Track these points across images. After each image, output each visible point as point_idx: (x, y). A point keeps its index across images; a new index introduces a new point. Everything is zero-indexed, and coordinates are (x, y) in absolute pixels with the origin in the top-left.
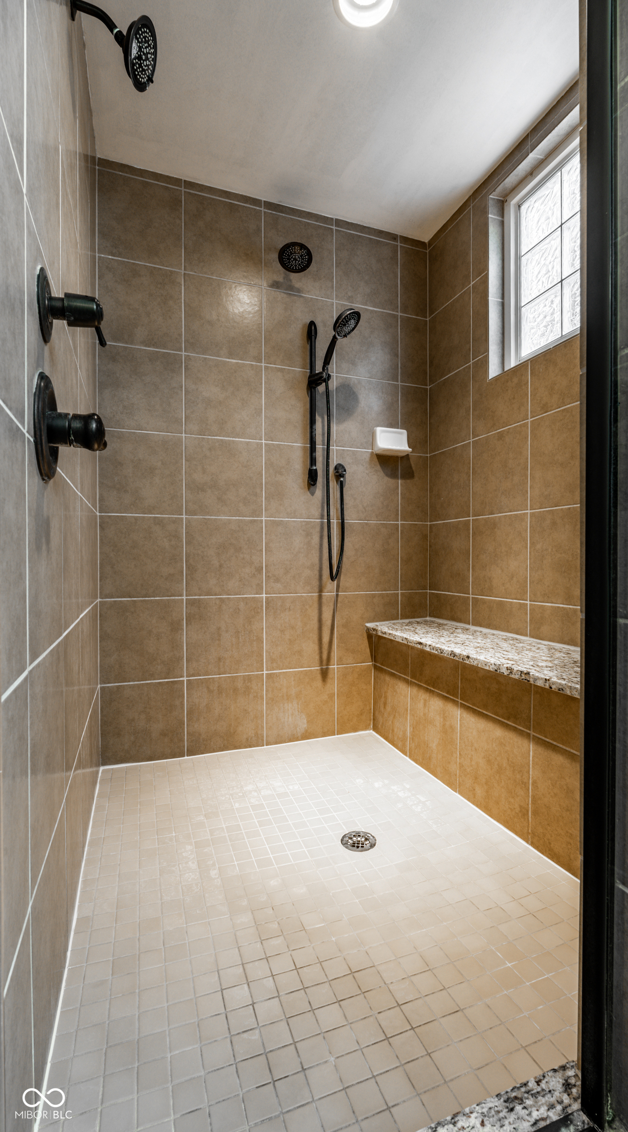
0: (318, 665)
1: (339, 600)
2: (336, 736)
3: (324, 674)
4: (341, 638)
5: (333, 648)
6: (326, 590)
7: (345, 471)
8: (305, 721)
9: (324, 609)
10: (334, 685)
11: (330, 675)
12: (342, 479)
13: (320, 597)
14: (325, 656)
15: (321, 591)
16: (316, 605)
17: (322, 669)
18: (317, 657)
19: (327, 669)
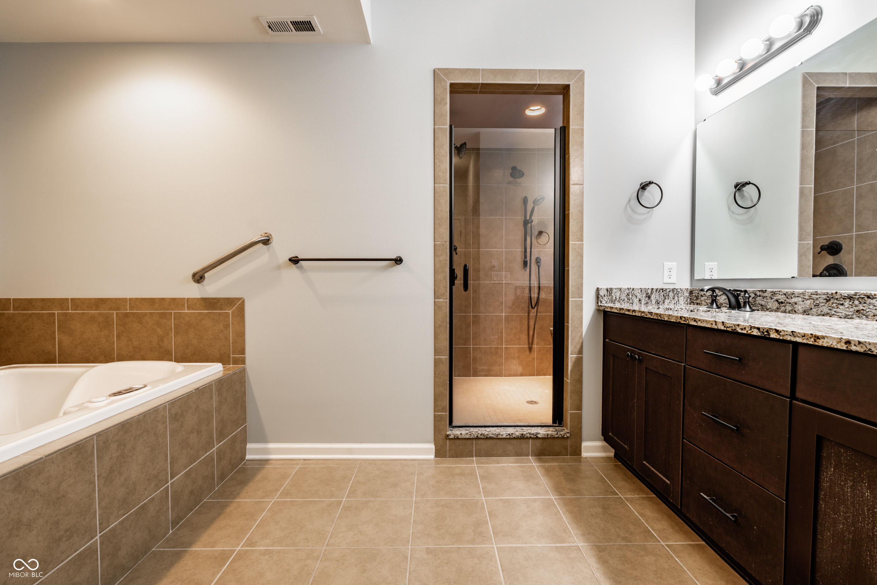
0: (527, 345)
1: (538, 317)
2: (536, 377)
3: (530, 349)
4: (538, 333)
5: (534, 338)
6: (531, 313)
7: (540, 260)
8: (521, 368)
9: (531, 320)
10: (535, 354)
11: (533, 350)
12: (539, 264)
13: (529, 315)
14: (531, 341)
15: (529, 313)
16: (527, 319)
17: (529, 347)
18: (527, 341)
19: (532, 347)
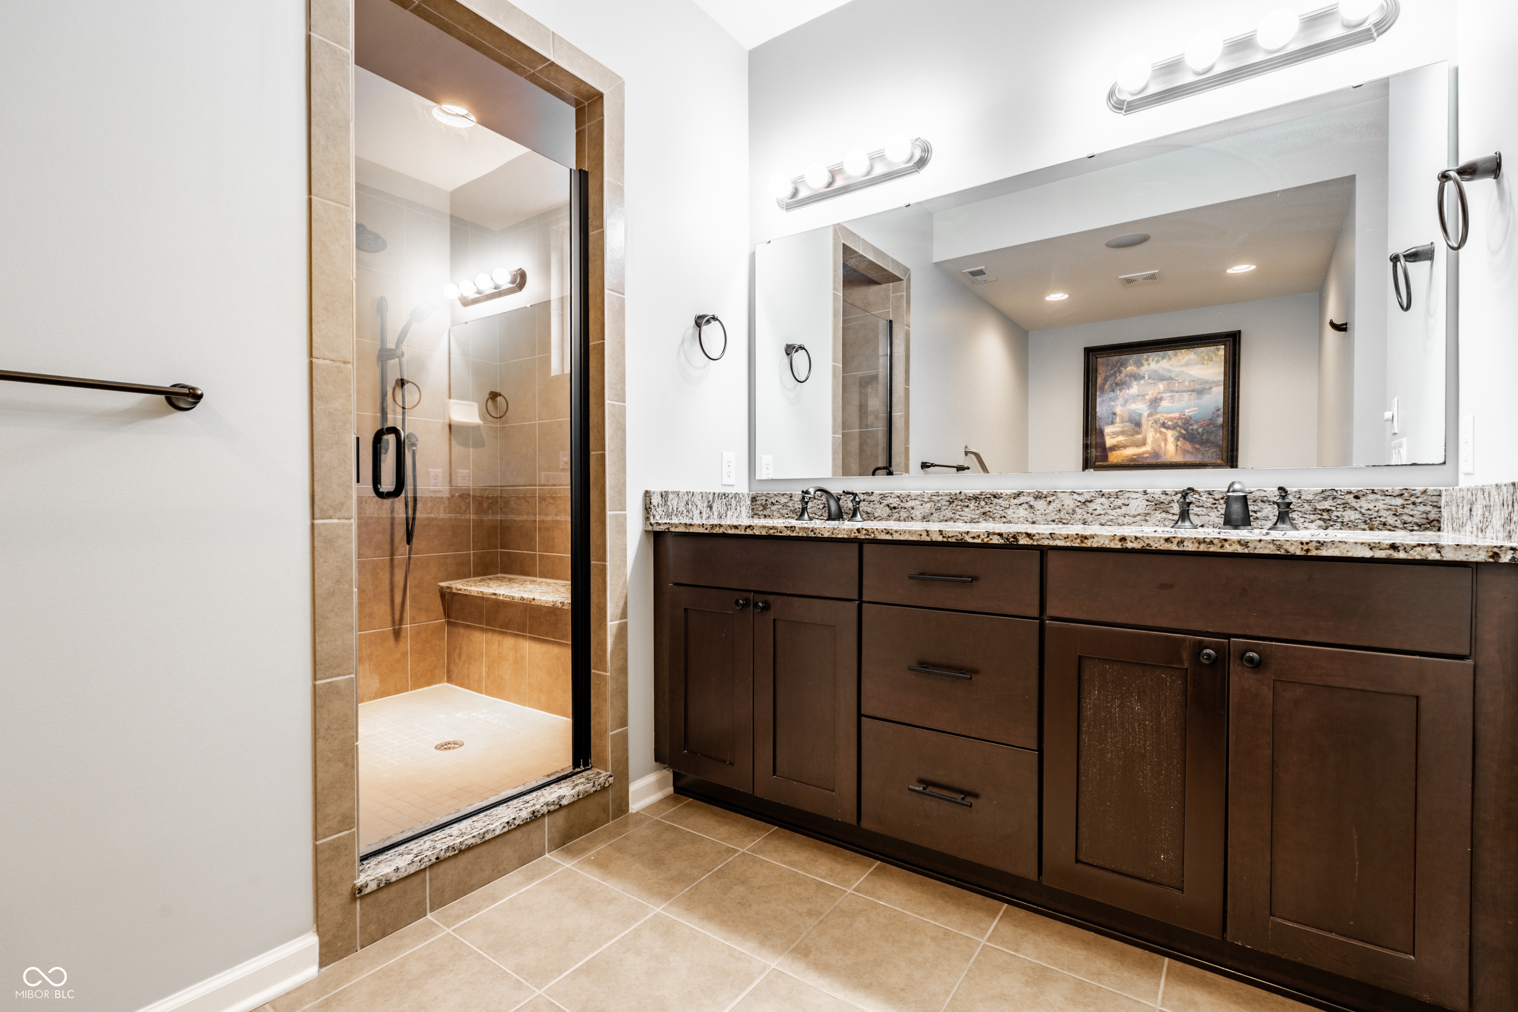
0: (390, 626)
1: (412, 562)
2: (410, 692)
3: (397, 634)
4: (414, 598)
5: (406, 608)
6: (398, 554)
7: (417, 440)
8: (377, 681)
9: (397, 571)
10: (407, 643)
11: (403, 634)
12: (414, 448)
13: (392, 560)
14: (397, 617)
15: (392, 554)
16: (387, 568)
17: (394, 630)
18: (389, 618)
19: (400, 629)
